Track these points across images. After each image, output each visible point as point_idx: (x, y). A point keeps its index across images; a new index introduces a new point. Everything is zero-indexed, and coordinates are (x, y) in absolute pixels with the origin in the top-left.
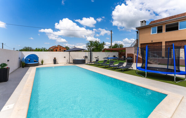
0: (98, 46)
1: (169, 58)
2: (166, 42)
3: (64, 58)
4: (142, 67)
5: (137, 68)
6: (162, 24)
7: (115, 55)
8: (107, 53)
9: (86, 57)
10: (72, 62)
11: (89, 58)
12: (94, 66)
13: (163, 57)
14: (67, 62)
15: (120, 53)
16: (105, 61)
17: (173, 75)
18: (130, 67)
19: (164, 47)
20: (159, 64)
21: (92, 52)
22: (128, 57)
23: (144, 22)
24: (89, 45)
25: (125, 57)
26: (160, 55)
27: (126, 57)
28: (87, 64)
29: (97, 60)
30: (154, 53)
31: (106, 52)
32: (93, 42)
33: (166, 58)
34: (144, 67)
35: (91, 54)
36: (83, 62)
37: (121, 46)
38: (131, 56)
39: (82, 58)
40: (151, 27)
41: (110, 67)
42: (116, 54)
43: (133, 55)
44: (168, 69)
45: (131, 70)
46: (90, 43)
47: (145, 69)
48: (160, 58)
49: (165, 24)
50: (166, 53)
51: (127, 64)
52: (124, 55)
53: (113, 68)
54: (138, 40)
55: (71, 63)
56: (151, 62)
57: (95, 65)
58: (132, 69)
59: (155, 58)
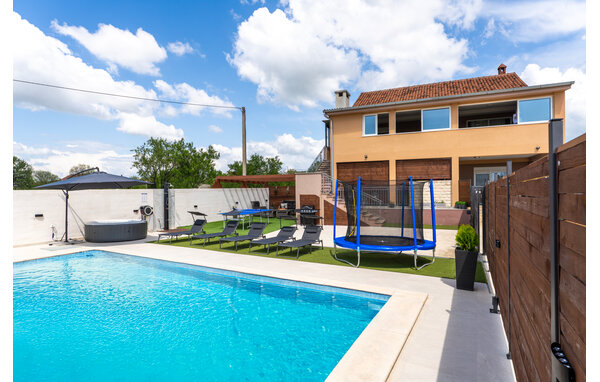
0: (187, 164)
1: (405, 208)
2: (398, 162)
3: (37, 220)
4: (347, 238)
5: (337, 241)
6: (389, 110)
7: (258, 200)
8: (229, 195)
9: (146, 211)
10: (80, 236)
11: (159, 213)
12: (191, 246)
13: (392, 205)
14: (50, 239)
15: (276, 192)
16: (231, 225)
17: (411, 252)
18: (314, 242)
19: (393, 176)
20: (384, 225)
21: (171, 191)
22: (302, 206)
23: (345, 94)
24: (148, 156)
25: (292, 205)
26: (384, 198)
27: (298, 206)
28: (159, 242)
29: (199, 223)
30: (371, 193)
31: (226, 190)
32: (167, 146)
33: (397, 208)
34: (352, 237)
35: (166, 197)
36: (135, 233)
37: (275, 164)
38: (311, 202)
39: (125, 216)
40: (363, 113)
41: (253, 245)
42: (262, 195)
43: (316, 198)
44: (402, 237)
45: (317, 248)
46: (151, 148)
47: (355, 242)
48: (386, 207)
49: (395, 110)
50: (398, 193)
51: (306, 232)
52: (290, 197)
53: (262, 247)
54: (329, 149)
55: (74, 242)
56: (366, 221)
57: (194, 242)
58: (320, 245)
59: (375, 207)
